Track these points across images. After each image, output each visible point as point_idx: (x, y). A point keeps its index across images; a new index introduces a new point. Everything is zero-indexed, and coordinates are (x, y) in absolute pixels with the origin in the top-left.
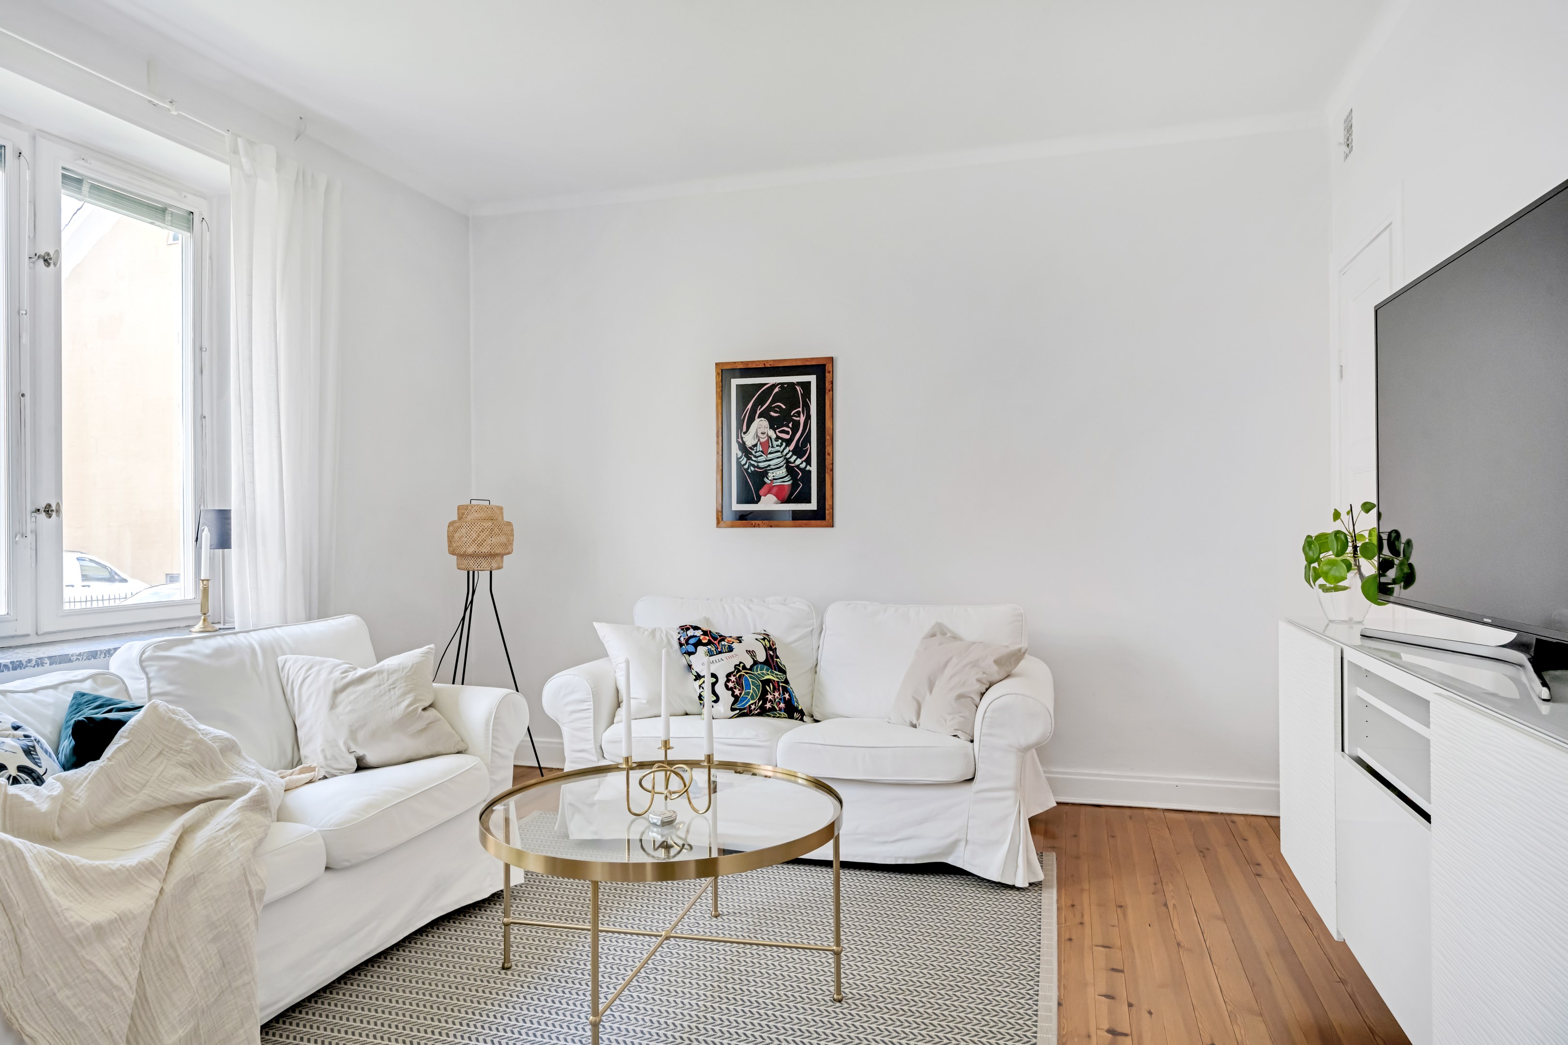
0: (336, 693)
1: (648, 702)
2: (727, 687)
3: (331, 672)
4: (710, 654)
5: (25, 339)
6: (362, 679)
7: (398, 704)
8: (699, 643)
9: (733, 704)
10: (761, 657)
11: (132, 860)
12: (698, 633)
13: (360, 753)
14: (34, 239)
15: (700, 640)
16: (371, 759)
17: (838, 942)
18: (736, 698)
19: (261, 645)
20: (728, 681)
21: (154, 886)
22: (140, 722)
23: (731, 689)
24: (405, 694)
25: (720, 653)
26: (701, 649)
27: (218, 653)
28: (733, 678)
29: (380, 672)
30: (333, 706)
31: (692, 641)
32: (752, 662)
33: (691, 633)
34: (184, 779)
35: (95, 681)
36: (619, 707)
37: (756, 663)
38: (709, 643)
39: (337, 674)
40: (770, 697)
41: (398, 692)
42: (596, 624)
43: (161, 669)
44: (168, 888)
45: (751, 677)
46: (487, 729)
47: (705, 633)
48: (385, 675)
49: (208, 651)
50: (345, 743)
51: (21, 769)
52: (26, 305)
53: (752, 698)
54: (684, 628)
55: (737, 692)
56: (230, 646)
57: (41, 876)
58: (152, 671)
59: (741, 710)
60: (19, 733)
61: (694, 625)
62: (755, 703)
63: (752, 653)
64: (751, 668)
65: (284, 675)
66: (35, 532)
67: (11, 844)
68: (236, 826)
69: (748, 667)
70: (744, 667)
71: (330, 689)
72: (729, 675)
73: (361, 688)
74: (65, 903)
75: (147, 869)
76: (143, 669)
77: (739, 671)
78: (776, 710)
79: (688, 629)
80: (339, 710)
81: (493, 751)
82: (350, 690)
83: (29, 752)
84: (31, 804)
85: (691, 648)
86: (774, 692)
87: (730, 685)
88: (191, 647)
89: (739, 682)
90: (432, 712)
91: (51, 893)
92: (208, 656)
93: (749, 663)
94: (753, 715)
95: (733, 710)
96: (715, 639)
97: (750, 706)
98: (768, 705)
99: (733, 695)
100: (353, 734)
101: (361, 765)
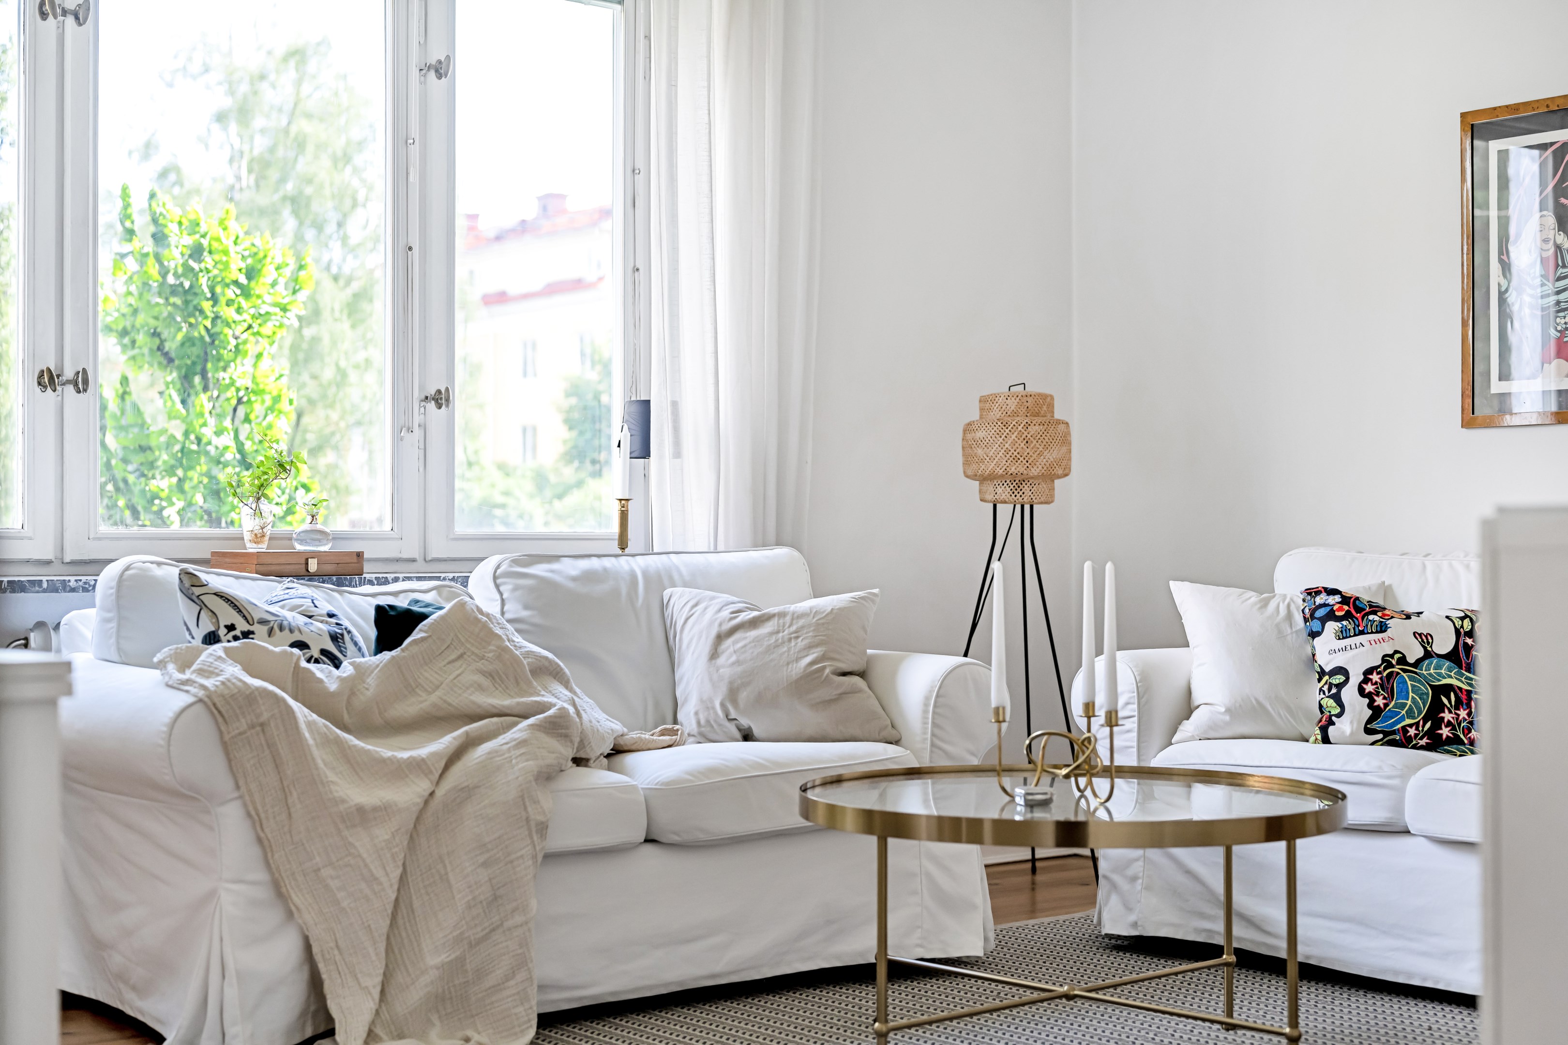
0: (720, 638)
1: (1228, 711)
2: (1361, 691)
3: (720, 610)
4: (1343, 635)
5: (414, 177)
6: (754, 623)
7: (798, 660)
8: (1331, 616)
9: (1370, 720)
10: (1444, 644)
11: (405, 755)
12: (1334, 600)
13: (745, 722)
14: (424, 45)
15: (1332, 612)
16: (756, 732)
17: (1294, 1022)
18: (1376, 712)
19: (645, 573)
20: (1366, 680)
21: (423, 786)
22: (442, 618)
23: (1369, 696)
24: (810, 647)
25: (1362, 633)
26: (1332, 627)
27: (588, 577)
28: (1375, 677)
29: (782, 615)
30: (714, 655)
31: (1320, 613)
32: (1420, 653)
33: (1319, 600)
34: (480, 688)
35: (440, 594)
36: (1188, 718)
37: (1428, 655)
38: (1348, 616)
39: (725, 613)
40: (1447, 716)
41: (801, 643)
42: (1173, 584)
43: (516, 588)
44: (440, 793)
45: (1411, 679)
46: (925, 712)
47: (1345, 600)
48: (788, 619)
49: (574, 573)
50: (723, 705)
51: (324, 652)
52: (415, 132)
53: (1410, 715)
54: (1312, 593)
55: (1379, 701)
56: (605, 570)
57: (311, 742)
58: (506, 589)
59: (1386, 734)
60: (333, 620)
61: (1331, 586)
62: (1417, 724)
63: (1424, 639)
64: (1418, 663)
65: (668, 613)
66: (423, 427)
67: (284, 700)
68: (522, 743)
69: (1411, 660)
70: (1403, 660)
71: (714, 633)
72: (1369, 672)
73: (753, 634)
74: (331, 776)
75: (418, 766)
76: (497, 586)
77: (1390, 665)
78: (1463, 743)
79: (1318, 593)
80: (721, 660)
81: (933, 745)
82: (737, 636)
83: (335, 638)
84: (320, 681)
85: (1316, 625)
86: (1457, 708)
87: (1369, 688)
88: (555, 566)
89: (1386, 685)
90: (856, 679)
91: (321, 764)
92: (574, 579)
93: (1414, 652)
94: (1415, 747)
95: (1368, 731)
96: (1359, 610)
97: (1404, 729)
98: (1445, 732)
99: (1370, 706)
100: (733, 694)
101: (747, 736)
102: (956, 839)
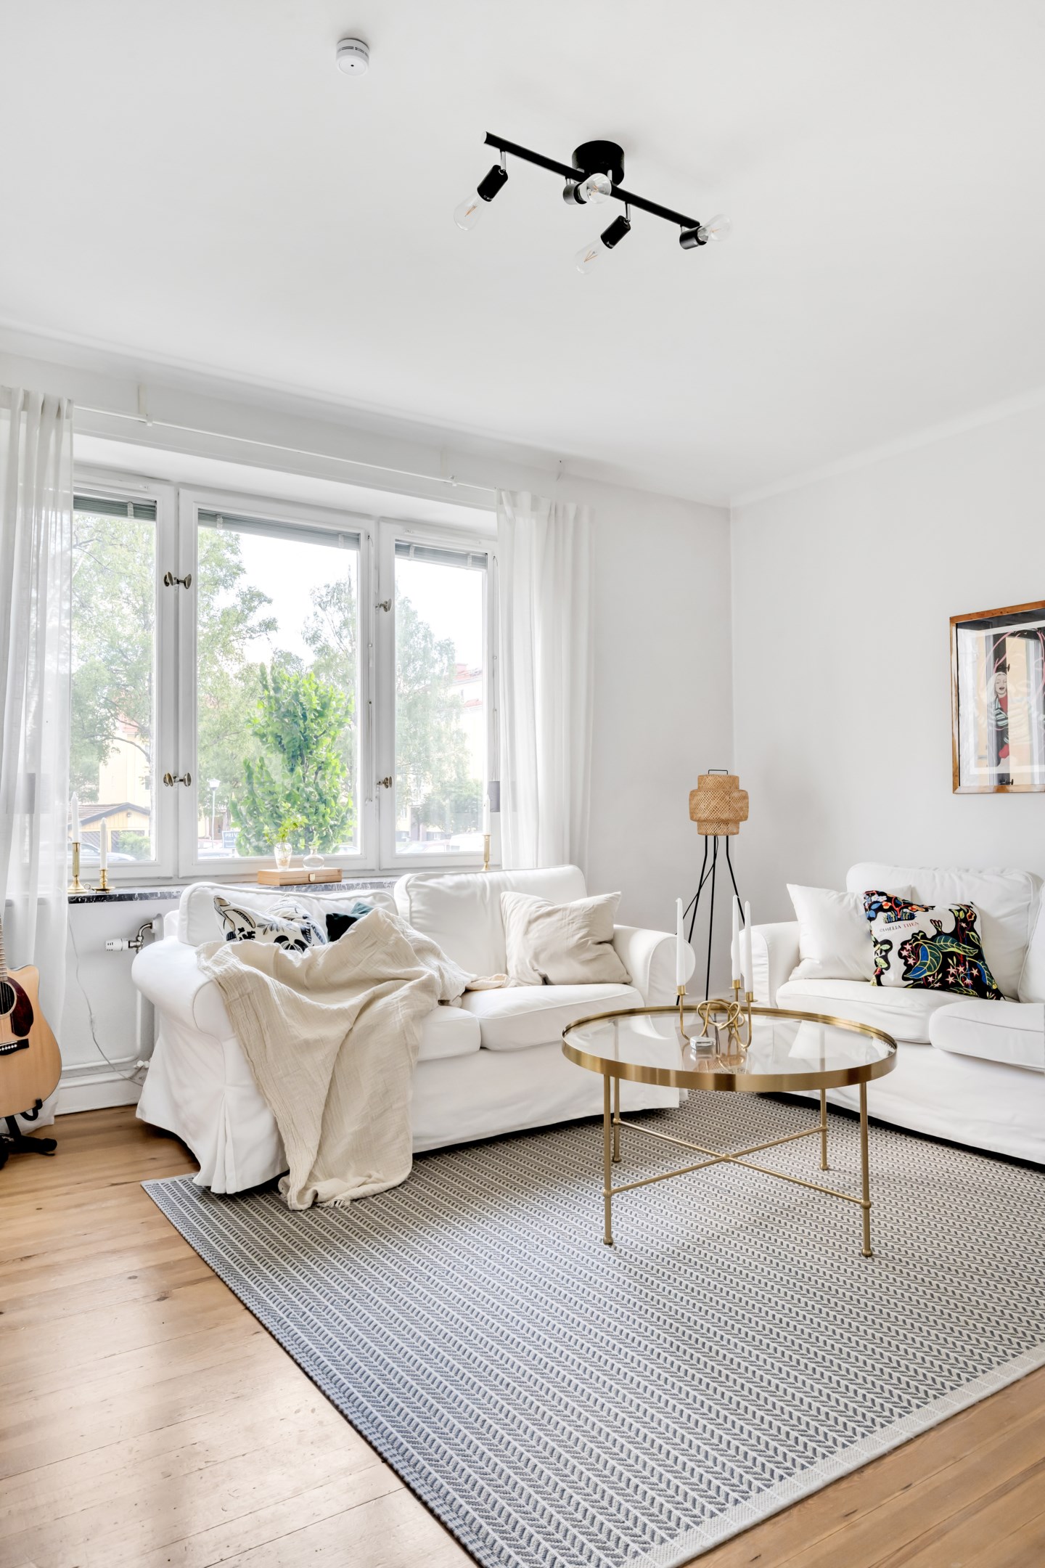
0: (530, 922)
1: (822, 963)
2: (900, 955)
3: (530, 906)
4: (889, 920)
5: (372, 664)
6: (549, 914)
7: (573, 936)
8: (881, 909)
9: (906, 973)
10: (949, 927)
11: (335, 1007)
12: (882, 899)
13: (543, 972)
14: (377, 595)
15: (881, 906)
16: (551, 978)
17: (866, 1197)
18: (909, 968)
19: (491, 883)
20: (903, 948)
21: (345, 1026)
22: (365, 922)
23: (905, 958)
24: (580, 928)
25: (899, 920)
26: (881, 915)
27: (459, 886)
28: (908, 947)
29: (565, 909)
30: (526, 932)
31: (875, 906)
32: (934, 932)
33: (875, 898)
34: (384, 963)
35: (375, 898)
36: (798, 965)
37: (940, 933)
38: (891, 909)
39: (533, 908)
40: (952, 970)
41: (575, 926)
42: (789, 886)
43: (418, 893)
44: (355, 1029)
45: (930, 948)
46: (646, 966)
47: (889, 899)
48: (568, 912)
49: (451, 884)
50: (530, 962)
51: (297, 942)
52: (373, 640)
53: (929, 969)
54: (870, 894)
55: (911, 961)
56: (469, 882)
57: (278, 1002)
58: (413, 894)
59: (915, 980)
60: (306, 921)
61: (880, 890)
62: (933, 975)
63: (937, 924)
64: (933, 939)
65: (503, 906)
66: (378, 798)
67: (262, 979)
68: (405, 998)
69: (929, 936)
70: (924, 937)
71: (526, 920)
72: (904, 943)
73: (548, 920)
74: (289, 1021)
75: (341, 1014)
76: (408, 893)
77: (917, 940)
78: (961, 986)
79: (873, 894)
80: (531, 935)
81: (650, 985)
82: (540, 921)
83: (305, 932)
84: (291, 961)
85: (872, 914)
86: (958, 965)
87: (904, 953)
88: (441, 880)
89: (915, 951)
90: (608, 946)
91: (283, 1014)
92: (451, 888)
93: (931, 932)
94: (933, 988)
95: (904, 979)
96: (897, 905)
97: (926, 978)
98: (950, 979)
99: (906, 964)
100: (536, 956)
101: (546, 981)
102: (653, 1082)
